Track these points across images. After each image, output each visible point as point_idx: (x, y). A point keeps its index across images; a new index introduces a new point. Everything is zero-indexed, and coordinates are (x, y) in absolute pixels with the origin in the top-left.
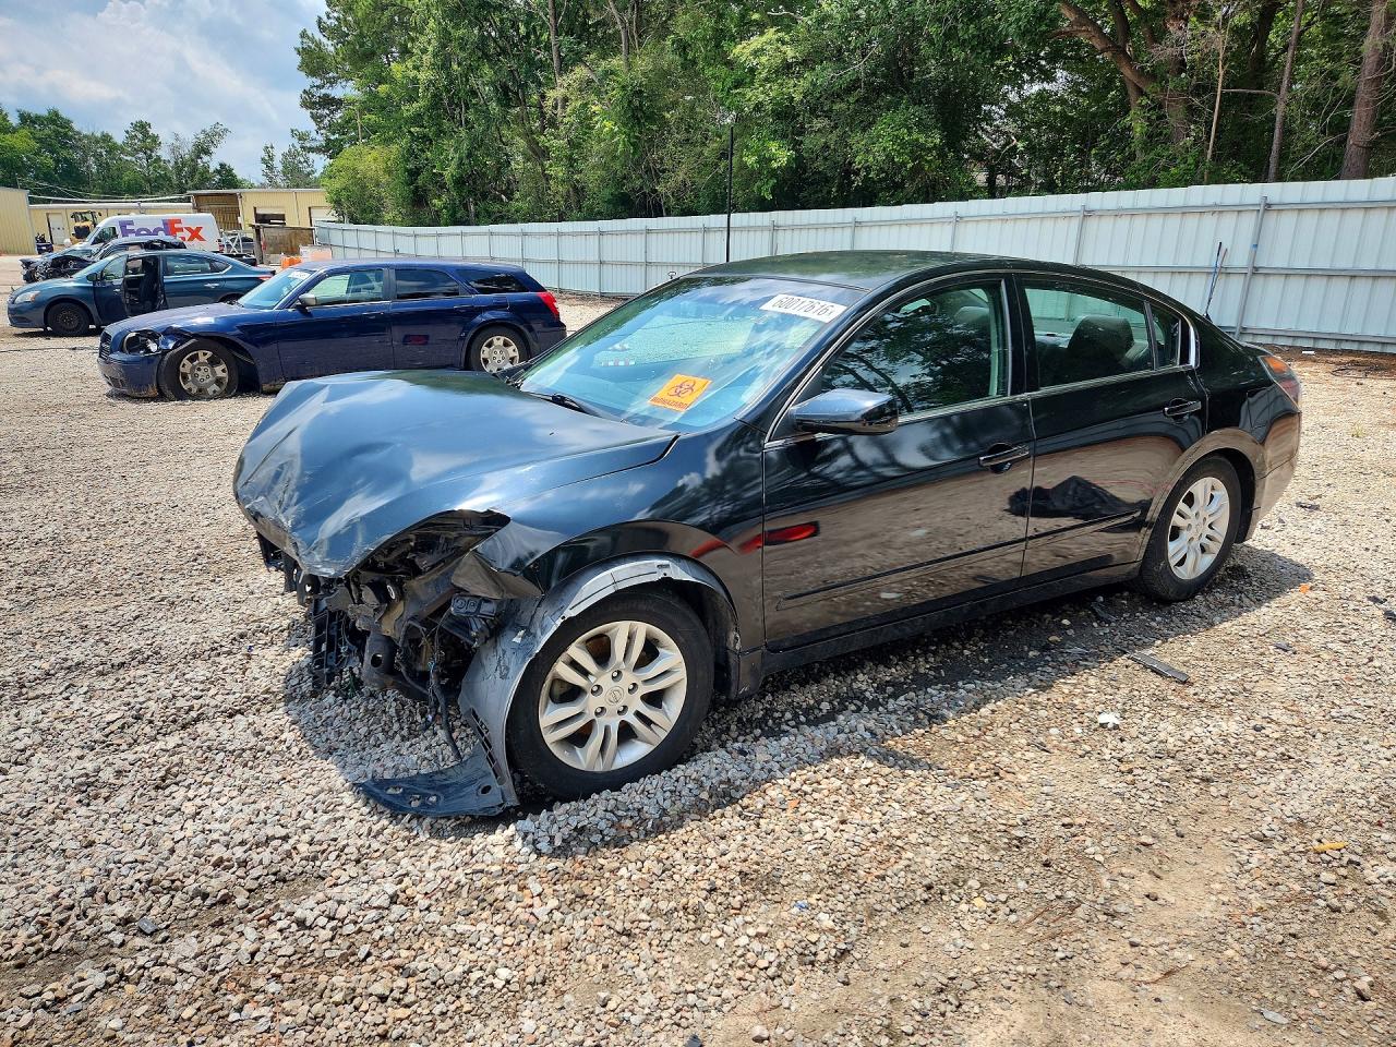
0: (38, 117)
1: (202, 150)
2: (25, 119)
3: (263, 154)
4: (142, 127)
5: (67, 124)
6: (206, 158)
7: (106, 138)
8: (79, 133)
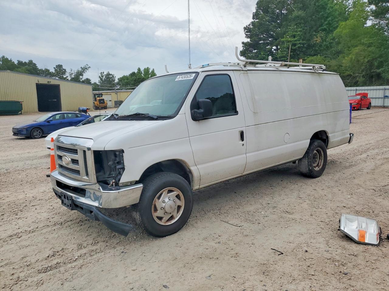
0: (25, 62)
1: (80, 74)
2: (20, 63)
3: (100, 75)
4: (60, 66)
5: (35, 65)
6: (81, 77)
7: (47, 70)
8: (38, 68)
